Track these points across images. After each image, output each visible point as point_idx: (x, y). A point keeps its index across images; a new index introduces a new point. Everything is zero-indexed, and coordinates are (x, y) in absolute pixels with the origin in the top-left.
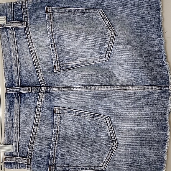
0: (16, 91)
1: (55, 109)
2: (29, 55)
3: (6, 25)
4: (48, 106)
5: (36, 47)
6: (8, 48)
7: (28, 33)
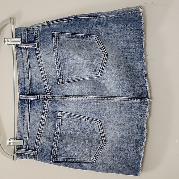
0: (28, 98)
1: (58, 113)
2: (38, 70)
3: (21, 45)
4: (52, 110)
5: (44, 63)
6: (22, 63)
7: (38, 52)
